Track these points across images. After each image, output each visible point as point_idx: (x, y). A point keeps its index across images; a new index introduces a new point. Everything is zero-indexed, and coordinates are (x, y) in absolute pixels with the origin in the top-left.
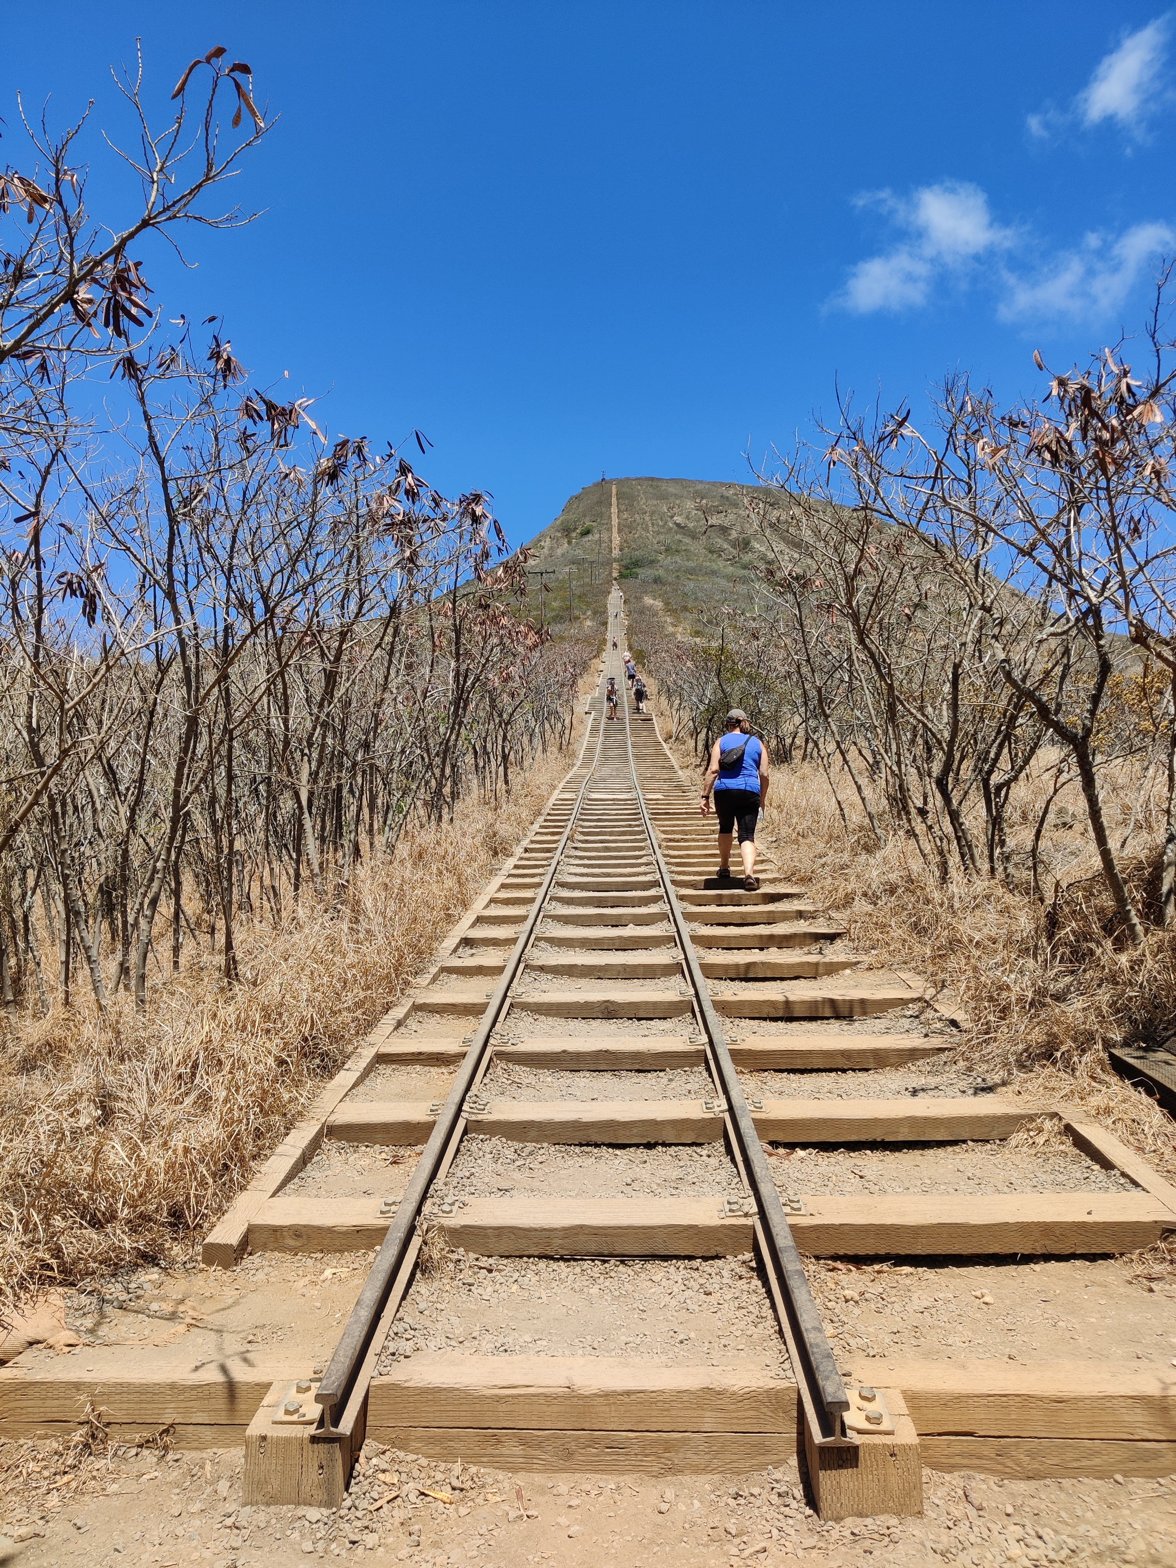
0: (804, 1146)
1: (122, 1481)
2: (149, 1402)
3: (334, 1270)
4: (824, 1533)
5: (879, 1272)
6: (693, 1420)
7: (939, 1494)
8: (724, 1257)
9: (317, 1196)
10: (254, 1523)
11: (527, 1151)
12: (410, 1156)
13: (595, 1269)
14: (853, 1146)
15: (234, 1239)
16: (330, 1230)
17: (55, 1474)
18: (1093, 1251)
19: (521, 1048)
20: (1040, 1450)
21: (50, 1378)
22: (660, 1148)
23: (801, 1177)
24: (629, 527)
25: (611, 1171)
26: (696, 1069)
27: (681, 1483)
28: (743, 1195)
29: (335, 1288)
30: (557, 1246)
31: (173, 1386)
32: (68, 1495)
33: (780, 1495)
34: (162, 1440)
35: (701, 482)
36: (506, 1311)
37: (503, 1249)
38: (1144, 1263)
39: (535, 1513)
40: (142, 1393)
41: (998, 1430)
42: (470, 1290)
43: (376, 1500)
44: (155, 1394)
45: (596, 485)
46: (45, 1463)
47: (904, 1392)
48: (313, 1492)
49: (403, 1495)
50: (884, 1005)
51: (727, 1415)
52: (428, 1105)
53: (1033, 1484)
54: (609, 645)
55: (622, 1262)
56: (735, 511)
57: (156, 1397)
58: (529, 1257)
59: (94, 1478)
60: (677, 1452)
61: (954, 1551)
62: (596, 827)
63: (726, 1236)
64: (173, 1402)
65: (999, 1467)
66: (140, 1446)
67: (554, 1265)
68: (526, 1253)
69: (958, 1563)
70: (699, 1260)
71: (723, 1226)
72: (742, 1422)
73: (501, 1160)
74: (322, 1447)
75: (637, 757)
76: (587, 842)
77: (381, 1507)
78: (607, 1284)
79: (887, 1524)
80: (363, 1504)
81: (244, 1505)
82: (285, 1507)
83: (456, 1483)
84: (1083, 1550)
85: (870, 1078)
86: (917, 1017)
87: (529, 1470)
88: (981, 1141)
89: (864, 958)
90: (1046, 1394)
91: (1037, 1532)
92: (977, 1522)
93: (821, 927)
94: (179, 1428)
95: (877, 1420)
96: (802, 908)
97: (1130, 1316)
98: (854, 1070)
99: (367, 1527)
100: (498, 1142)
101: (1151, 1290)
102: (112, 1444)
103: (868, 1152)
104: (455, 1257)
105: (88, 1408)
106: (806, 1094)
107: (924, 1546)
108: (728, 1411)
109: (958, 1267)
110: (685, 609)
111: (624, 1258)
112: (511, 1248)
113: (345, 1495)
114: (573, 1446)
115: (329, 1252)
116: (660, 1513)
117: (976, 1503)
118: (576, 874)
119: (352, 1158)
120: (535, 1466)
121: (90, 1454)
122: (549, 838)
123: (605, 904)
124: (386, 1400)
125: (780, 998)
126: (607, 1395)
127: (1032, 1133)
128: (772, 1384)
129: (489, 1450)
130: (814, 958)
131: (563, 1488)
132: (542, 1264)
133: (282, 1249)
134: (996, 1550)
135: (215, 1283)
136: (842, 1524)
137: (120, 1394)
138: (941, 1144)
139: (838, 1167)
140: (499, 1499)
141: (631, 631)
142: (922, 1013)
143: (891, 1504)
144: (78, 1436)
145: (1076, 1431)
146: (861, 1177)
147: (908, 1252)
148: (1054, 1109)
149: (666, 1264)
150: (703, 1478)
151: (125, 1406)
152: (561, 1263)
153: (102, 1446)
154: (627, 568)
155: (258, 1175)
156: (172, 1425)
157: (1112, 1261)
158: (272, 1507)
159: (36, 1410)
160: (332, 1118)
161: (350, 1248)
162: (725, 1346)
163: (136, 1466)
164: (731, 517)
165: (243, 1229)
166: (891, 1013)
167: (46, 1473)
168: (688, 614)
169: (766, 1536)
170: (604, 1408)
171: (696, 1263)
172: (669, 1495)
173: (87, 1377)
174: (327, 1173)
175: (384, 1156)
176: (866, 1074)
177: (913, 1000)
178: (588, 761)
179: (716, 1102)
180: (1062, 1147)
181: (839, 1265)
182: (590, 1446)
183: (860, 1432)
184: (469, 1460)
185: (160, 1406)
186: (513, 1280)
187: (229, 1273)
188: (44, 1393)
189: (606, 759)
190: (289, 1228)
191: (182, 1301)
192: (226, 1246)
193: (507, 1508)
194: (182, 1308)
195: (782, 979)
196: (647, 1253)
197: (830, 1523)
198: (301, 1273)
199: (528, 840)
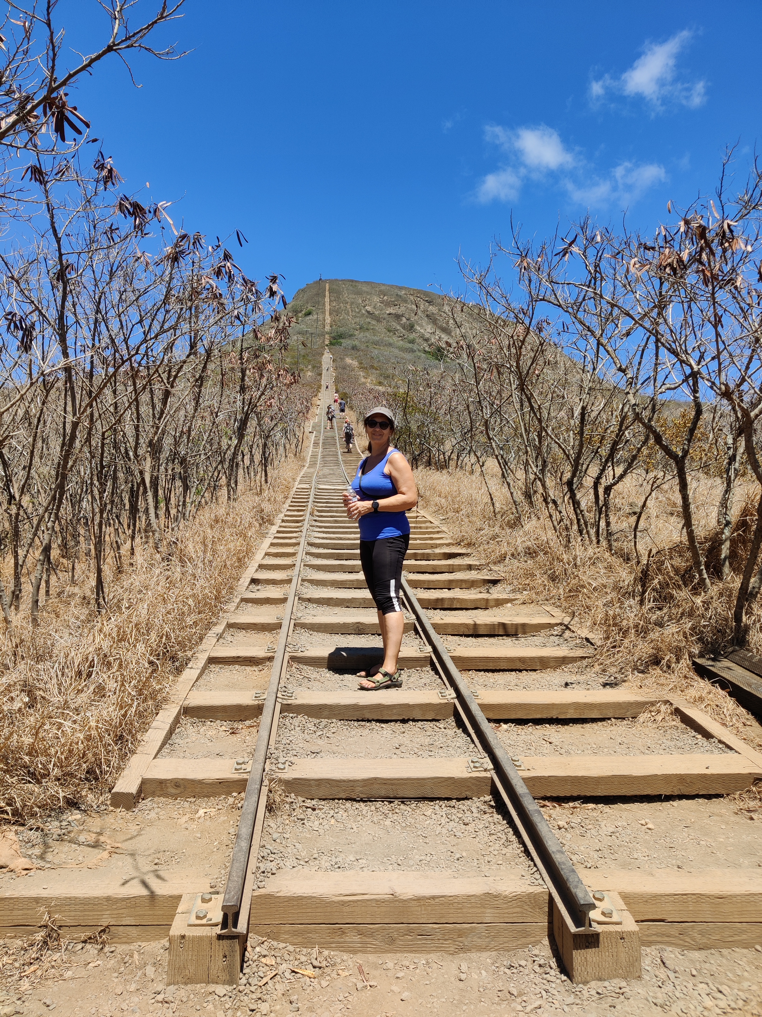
0: (506, 721)
1: (74, 968)
2: (90, 911)
3: (205, 810)
4: (578, 993)
5: (574, 808)
6: (480, 915)
7: (647, 963)
8: (471, 799)
9: (184, 757)
10: (178, 998)
11: (322, 725)
12: (242, 728)
13: (385, 807)
14: (538, 722)
15: (133, 789)
16: (200, 782)
17: (23, 965)
18: (710, 793)
19: (307, 654)
20: (707, 930)
21: (16, 894)
22: (411, 723)
23: (512, 743)
24: (336, 312)
25: (383, 739)
26: (424, 669)
27: (470, 959)
28: (480, 756)
29: (208, 823)
30: (358, 792)
31: (108, 899)
32: (36, 981)
33: (540, 966)
34: (101, 937)
35: (384, 285)
36: (331, 838)
37: (321, 794)
38: (743, 801)
39: (375, 984)
40: (85, 905)
41: (681, 918)
42: (303, 824)
43: (262, 978)
44: (95, 905)
45: (316, 283)
46: (14, 957)
47: (620, 893)
48: (219, 974)
49: (280, 973)
50: (538, 628)
51: (501, 911)
52: (253, 693)
53: (704, 953)
54: (323, 388)
55: (403, 802)
56: (405, 305)
57: (96, 907)
58: (339, 799)
59: (53, 967)
60: (467, 937)
61: (668, 1003)
62: (326, 507)
63: (473, 784)
64: (108, 910)
65: (681, 942)
66: (85, 942)
67: (357, 805)
68: (337, 797)
69: (673, 1013)
70: (454, 801)
71: (471, 778)
72: (511, 915)
73: (306, 731)
74: (225, 942)
75: (345, 462)
76: (322, 516)
77: (267, 983)
78: (395, 818)
79: (619, 986)
80: (254, 981)
81: (169, 984)
82: (198, 986)
83: (316, 963)
84: (751, 1000)
85: (538, 676)
86: (560, 636)
87: (365, 952)
88: (620, 718)
89: (519, 596)
90: (712, 893)
91: (717, 988)
92: (677, 982)
93: (485, 575)
94: (112, 928)
95: (610, 915)
96: (471, 563)
97: (744, 836)
98: (527, 670)
99: (260, 999)
100: (302, 719)
101: (752, 819)
102: (64, 942)
103: (547, 725)
104: (289, 800)
105: (46, 917)
106: (502, 686)
107: (648, 1001)
108: (502, 909)
109: (623, 804)
110: (372, 367)
111: (404, 800)
112: (326, 794)
113: (241, 975)
114: (395, 935)
115: (199, 797)
116: (460, 980)
117: (672, 967)
118: (319, 538)
119: (202, 730)
120: (369, 949)
121: (48, 949)
122: (296, 513)
123: (342, 558)
124: (263, 906)
125: (471, 622)
126: (419, 899)
127: (653, 714)
128: (531, 889)
129: (337, 939)
130: (485, 596)
131: (390, 965)
132: (348, 804)
133: (166, 795)
134: (695, 1002)
135: (121, 821)
136: (589, 986)
137: (69, 905)
138: (594, 720)
139: (532, 736)
140: (347, 974)
141: (337, 381)
142: (563, 633)
143: (621, 971)
144: (39, 936)
145: (731, 917)
146: (550, 743)
147: (592, 794)
148: (667, 698)
149: (432, 803)
150: (485, 955)
151: (73, 914)
152: (362, 804)
153: (56, 943)
154: (334, 338)
155: (142, 743)
156: (107, 927)
157: (722, 799)
158: (189, 985)
159: (6, 918)
160: (186, 702)
161: (214, 794)
162: (489, 862)
163: (82, 957)
164: (403, 309)
165: (139, 782)
166: (543, 632)
167: (17, 965)
168: (374, 371)
169: (538, 996)
170: (417, 908)
171: (453, 803)
172: (464, 968)
173: (44, 894)
174: (186, 740)
175: (224, 728)
176: (534, 673)
177: (557, 625)
178: (313, 464)
179: (447, 692)
180: (674, 723)
181: (547, 803)
182: (407, 935)
183: (599, 923)
184: (322, 946)
185: (99, 913)
186: (330, 816)
187: (131, 813)
188: (12, 905)
189: (325, 463)
190: (171, 780)
191: (100, 834)
192: (128, 794)
193: (354, 980)
194: (102, 839)
195: (467, 609)
196: (420, 796)
197: (581, 985)
198: (181, 812)
199: (283, 515)
